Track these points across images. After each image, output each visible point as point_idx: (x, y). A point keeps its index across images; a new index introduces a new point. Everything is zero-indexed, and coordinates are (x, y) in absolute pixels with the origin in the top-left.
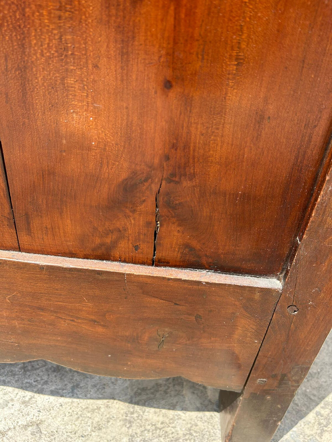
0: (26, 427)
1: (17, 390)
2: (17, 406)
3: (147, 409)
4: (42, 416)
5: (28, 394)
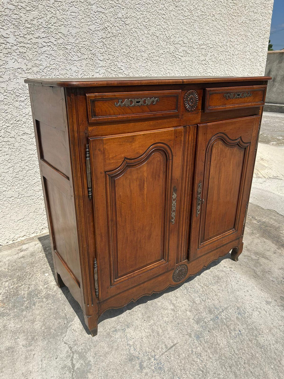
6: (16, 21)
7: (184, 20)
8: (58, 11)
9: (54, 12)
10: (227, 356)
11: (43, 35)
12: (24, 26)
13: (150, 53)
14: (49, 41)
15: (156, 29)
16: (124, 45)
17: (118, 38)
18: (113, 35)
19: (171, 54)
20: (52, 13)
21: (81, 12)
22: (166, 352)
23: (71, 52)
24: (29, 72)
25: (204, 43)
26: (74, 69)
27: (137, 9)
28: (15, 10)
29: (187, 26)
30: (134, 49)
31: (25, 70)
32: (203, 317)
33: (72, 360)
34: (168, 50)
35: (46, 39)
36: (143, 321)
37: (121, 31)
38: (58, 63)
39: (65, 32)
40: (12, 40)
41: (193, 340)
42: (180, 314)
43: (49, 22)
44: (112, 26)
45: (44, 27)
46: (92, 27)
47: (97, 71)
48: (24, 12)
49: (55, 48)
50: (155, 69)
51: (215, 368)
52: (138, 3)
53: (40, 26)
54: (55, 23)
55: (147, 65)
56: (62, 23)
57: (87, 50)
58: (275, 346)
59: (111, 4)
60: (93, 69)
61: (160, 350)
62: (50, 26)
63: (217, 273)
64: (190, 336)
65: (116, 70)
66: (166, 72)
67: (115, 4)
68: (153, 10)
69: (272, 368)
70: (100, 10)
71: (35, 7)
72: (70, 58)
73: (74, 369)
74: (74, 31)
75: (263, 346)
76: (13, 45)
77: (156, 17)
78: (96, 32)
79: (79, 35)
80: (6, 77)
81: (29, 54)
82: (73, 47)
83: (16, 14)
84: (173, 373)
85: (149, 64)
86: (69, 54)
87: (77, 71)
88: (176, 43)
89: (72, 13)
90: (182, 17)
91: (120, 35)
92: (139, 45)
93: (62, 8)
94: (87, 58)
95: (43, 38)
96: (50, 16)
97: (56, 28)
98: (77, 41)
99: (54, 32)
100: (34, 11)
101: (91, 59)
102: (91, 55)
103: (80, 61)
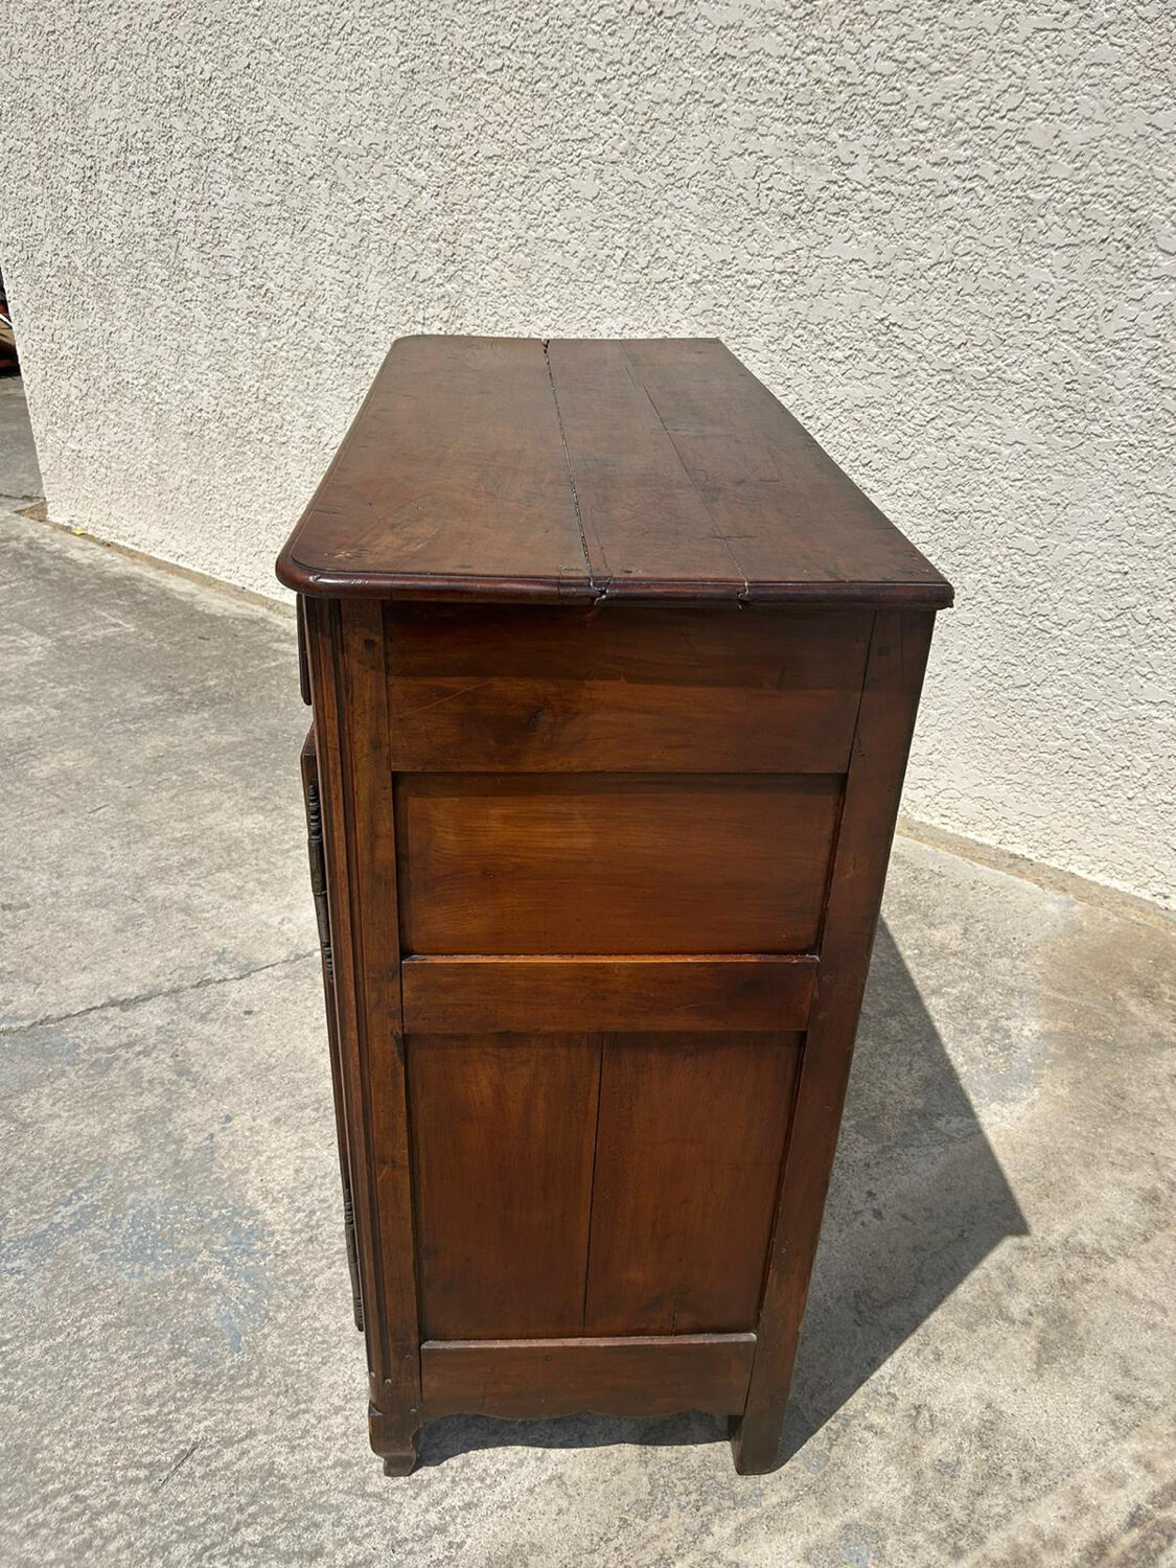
0: (549, 1481)
1: (526, 1448)
2: (533, 1462)
3: (659, 1448)
4: (560, 1469)
5: (540, 1450)
6: (888, 111)
8: (1038, 65)
9: (1022, 71)
11: (963, 154)
12: (906, 126)
14: (975, 173)
20: (1014, 73)
21: (1132, 62)
23: (1043, 211)
24: (880, 273)
26: (1039, 276)
28: (894, 74)
31: (870, 268)
35: (967, 166)
38: (982, 250)
39: (1041, 142)
40: (857, 173)
45: (972, 125)
47: (1137, 293)
48: (920, 81)
49: (989, 199)
53: (959, 124)
54: (1014, 110)
56: (1041, 107)
57: (1114, 207)
60: (1119, 283)
62: (992, 120)
72: (1034, 233)
74: (1076, 135)
76: (859, 187)
79: (1096, 151)
80: (814, 283)
82: (1058, 196)
83: (894, 88)
86: (1034, 221)
87: (1045, 287)
89: (1092, 69)
93: (1056, 53)
94: (1104, 241)
95: (958, 163)
96: (1003, 84)
97: (1013, 126)
98: (1083, 174)
99: (1002, 143)
100: (954, 73)
101: (1120, 245)
102: (1124, 228)
103: (1072, 251)
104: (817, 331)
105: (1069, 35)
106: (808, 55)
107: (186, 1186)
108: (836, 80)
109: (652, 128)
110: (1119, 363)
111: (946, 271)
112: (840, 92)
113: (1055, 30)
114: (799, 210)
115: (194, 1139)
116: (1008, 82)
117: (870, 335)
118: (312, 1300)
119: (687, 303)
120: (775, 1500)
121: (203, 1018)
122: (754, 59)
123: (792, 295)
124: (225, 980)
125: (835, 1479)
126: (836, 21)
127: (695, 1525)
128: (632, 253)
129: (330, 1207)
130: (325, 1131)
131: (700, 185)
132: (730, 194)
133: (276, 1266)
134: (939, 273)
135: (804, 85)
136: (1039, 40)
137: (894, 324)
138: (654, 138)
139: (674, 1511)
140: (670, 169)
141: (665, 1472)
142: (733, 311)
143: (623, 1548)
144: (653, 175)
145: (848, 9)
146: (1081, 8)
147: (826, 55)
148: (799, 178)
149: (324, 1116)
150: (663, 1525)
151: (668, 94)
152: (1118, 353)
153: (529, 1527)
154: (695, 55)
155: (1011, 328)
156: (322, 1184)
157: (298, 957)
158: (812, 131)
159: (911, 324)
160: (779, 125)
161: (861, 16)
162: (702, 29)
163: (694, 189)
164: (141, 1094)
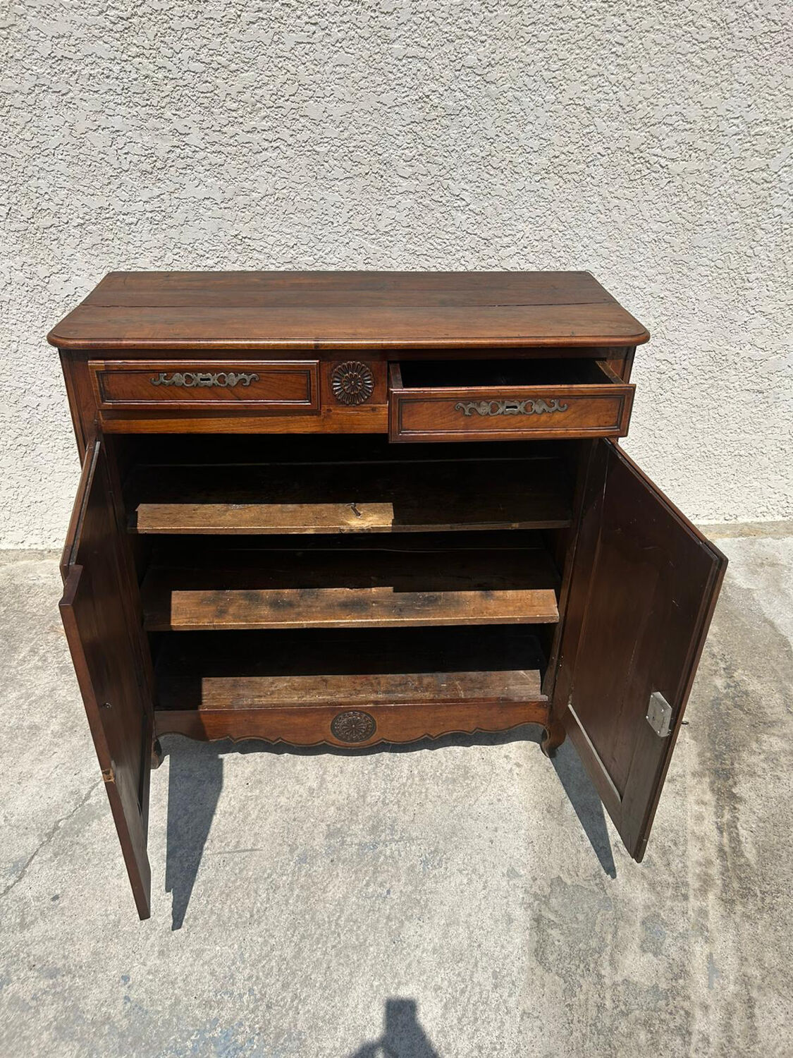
6: (206, 97)
7: (692, 53)
8: (303, 66)
9: (293, 70)
10: (319, 916)
11: (265, 124)
12: (222, 107)
13: (557, 153)
14: (277, 137)
15: (586, 88)
16: (475, 137)
17: (460, 119)
18: (444, 114)
19: (632, 154)
20: (288, 71)
21: (361, 64)
22: (229, 852)
23: (326, 159)
24: (227, 206)
25: (769, 117)
26: (332, 198)
27: (528, 37)
28: (204, 72)
29: (705, 70)
30: (508, 144)
31: (219, 202)
32: (350, 832)
33: (93, 788)
34: (622, 143)
35: (270, 132)
36: (243, 783)
37: (469, 101)
38: (293, 185)
39: (317, 115)
40: (195, 139)
41: (290, 861)
42: (316, 803)
43: (279, 93)
44: (446, 90)
45: (267, 105)
46: (387, 98)
47: (393, 203)
48: (224, 77)
49: (290, 153)
50: (570, 197)
51: (276, 924)
52: (532, 20)
53: (259, 105)
54: (294, 95)
55: (544, 186)
56: (311, 93)
57: (369, 153)
58: (425, 955)
59: (446, 33)
60: (381, 198)
61: (223, 844)
62: (281, 102)
63: (472, 763)
64: (292, 851)
65: (444, 201)
66: (607, 204)
67: (459, 32)
68: (582, 36)
69: (372, 986)
70: (412, 51)
71: (248, 62)
72: (323, 172)
73: (83, 802)
74: (338, 111)
75: (401, 940)
76: (198, 149)
77: (590, 53)
78: (397, 108)
79: (351, 120)
80: (179, 217)
81: (232, 167)
82: (334, 148)
83: (207, 82)
84: (206, 890)
85: (550, 184)
87: (338, 204)
88: (653, 121)
89: (338, 68)
90: (689, 45)
91: (465, 111)
92: (523, 135)
93: (313, 58)
94: (367, 174)
95: (264, 130)
96: (282, 79)
97: (294, 105)
98: (346, 134)
99: (291, 117)
100: (247, 71)
101: (377, 175)
102: (378, 165)
103: (349, 181)
104: (190, 249)
105: (319, 47)
106: (134, 57)
107: (147, 1044)
108: (160, 76)
109: (7, 112)
110: (391, 244)
111: (272, 200)
112: (166, 84)
113: (309, 43)
114: (154, 167)
115: (118, 1011)
116: (286, 76)
117: (230, 247)
118: (309, 1041)
119: (77, 241)
120: (610, 937)
121: (23, 926)
122: (89, 60)
123: (164, 226)
124: (9, 888)
125: (620, 906)
126: (151, 34)
127: (596, 980)
128: (15, 207)
129: (258, 978)
130: (203, 935)
131: (65, 153)
132: (93, 158)
133: (265, 1041)
134: (268, 202)
135: (136, 80)
136: (299, 50)
137: (245, 238)
138: (13, 120)
139: (582, 981)
140: (34, 143)
141: (561, 966)
142: (119, 242)
143: (581, 1018)
144: (19, 148)
145: (157, 26)
146: (323, 29)
147: (148, 58)
148: (150, 145)
149: (191, 927)
150: (584, 991)
151: (17, 87)
152: (390, 238)
153: (536, 1050)
154: (34, 57)
155: (323, 231)
156: (238, 969)
157: (49, 836)
158: (150, 112)
159: (256, 235)
160: (123, 108)
161: (169, 31)
162: (36, 38)
163: (60, 157)
164: (38, 1011)
